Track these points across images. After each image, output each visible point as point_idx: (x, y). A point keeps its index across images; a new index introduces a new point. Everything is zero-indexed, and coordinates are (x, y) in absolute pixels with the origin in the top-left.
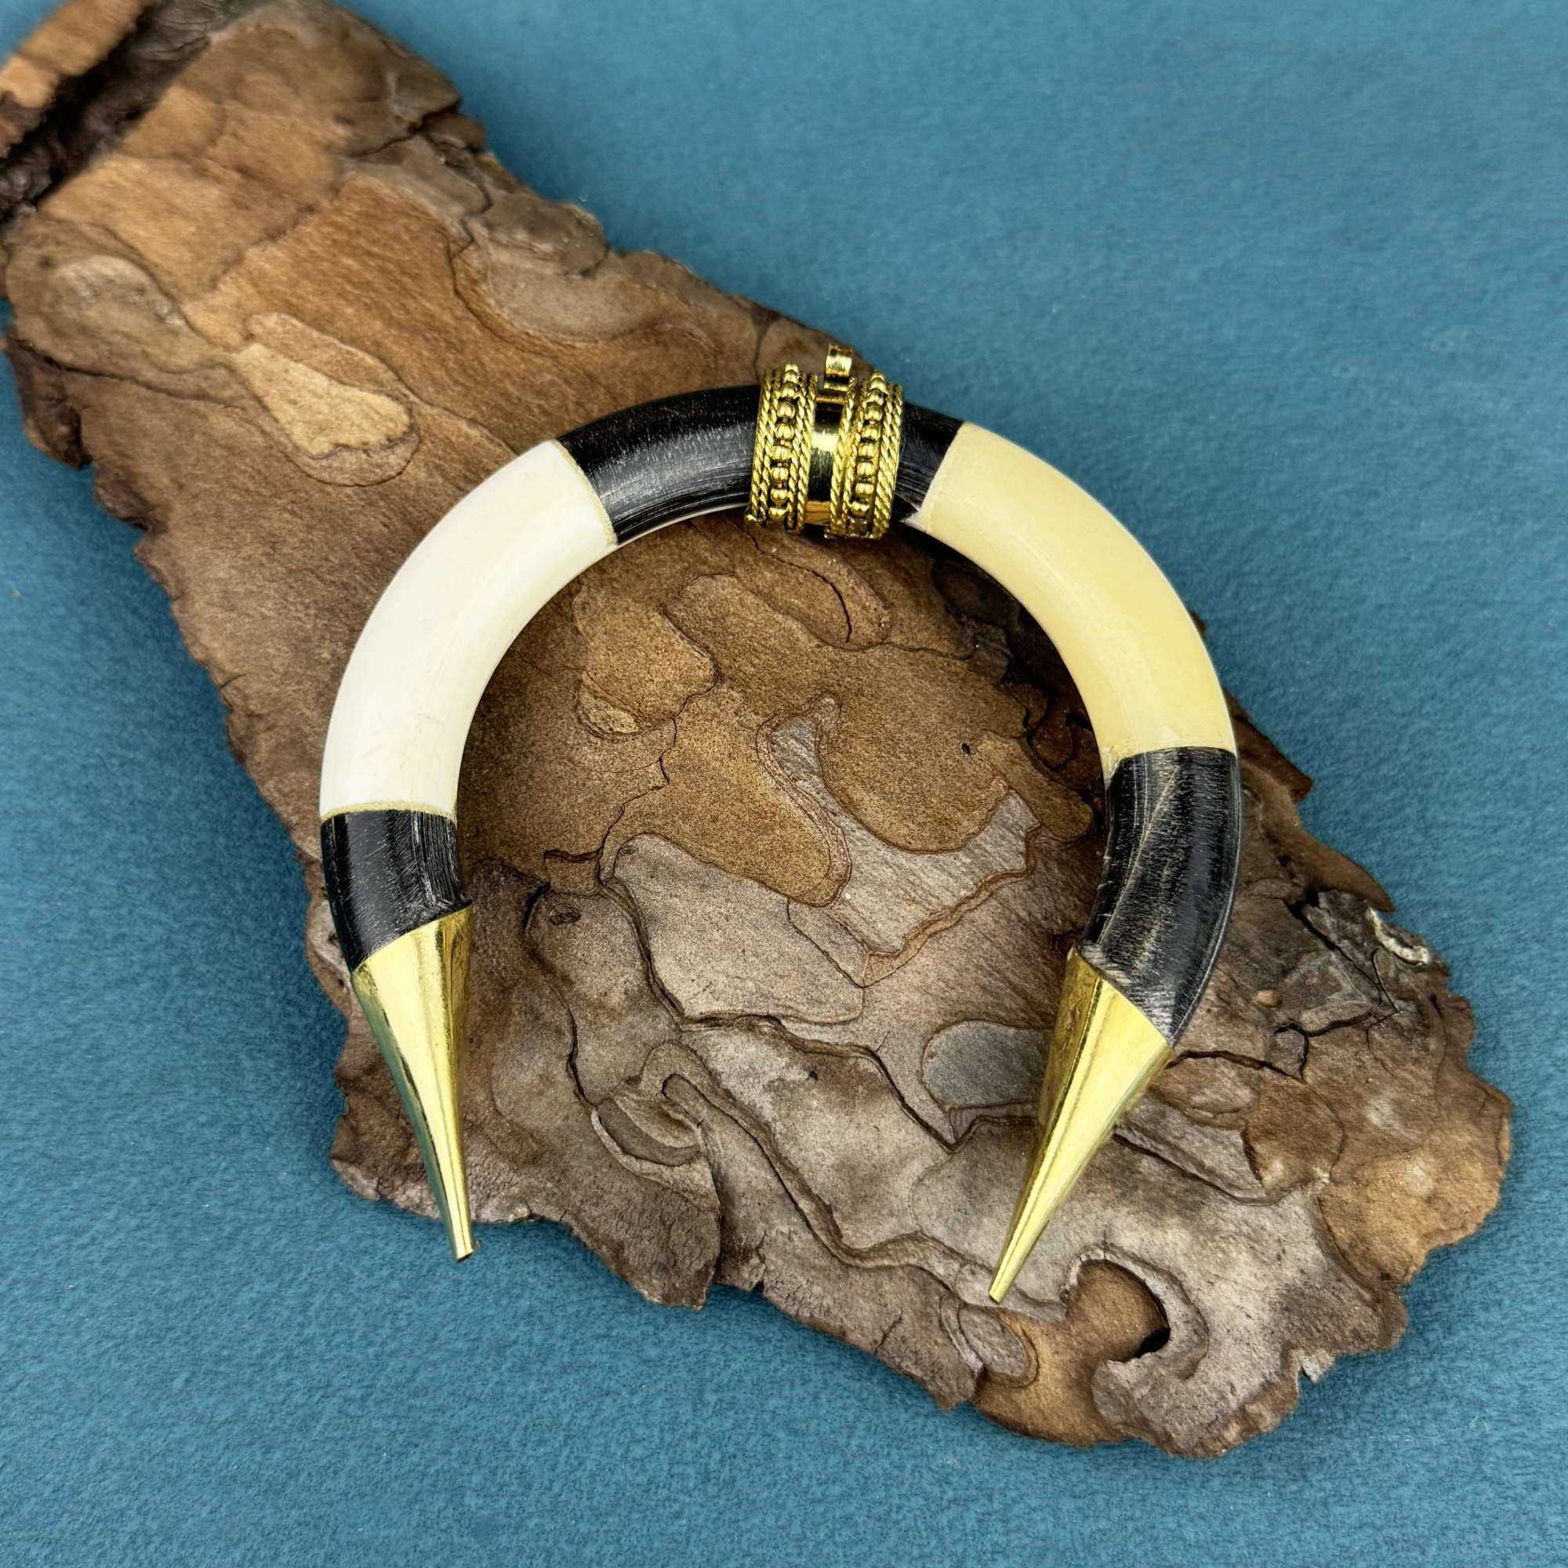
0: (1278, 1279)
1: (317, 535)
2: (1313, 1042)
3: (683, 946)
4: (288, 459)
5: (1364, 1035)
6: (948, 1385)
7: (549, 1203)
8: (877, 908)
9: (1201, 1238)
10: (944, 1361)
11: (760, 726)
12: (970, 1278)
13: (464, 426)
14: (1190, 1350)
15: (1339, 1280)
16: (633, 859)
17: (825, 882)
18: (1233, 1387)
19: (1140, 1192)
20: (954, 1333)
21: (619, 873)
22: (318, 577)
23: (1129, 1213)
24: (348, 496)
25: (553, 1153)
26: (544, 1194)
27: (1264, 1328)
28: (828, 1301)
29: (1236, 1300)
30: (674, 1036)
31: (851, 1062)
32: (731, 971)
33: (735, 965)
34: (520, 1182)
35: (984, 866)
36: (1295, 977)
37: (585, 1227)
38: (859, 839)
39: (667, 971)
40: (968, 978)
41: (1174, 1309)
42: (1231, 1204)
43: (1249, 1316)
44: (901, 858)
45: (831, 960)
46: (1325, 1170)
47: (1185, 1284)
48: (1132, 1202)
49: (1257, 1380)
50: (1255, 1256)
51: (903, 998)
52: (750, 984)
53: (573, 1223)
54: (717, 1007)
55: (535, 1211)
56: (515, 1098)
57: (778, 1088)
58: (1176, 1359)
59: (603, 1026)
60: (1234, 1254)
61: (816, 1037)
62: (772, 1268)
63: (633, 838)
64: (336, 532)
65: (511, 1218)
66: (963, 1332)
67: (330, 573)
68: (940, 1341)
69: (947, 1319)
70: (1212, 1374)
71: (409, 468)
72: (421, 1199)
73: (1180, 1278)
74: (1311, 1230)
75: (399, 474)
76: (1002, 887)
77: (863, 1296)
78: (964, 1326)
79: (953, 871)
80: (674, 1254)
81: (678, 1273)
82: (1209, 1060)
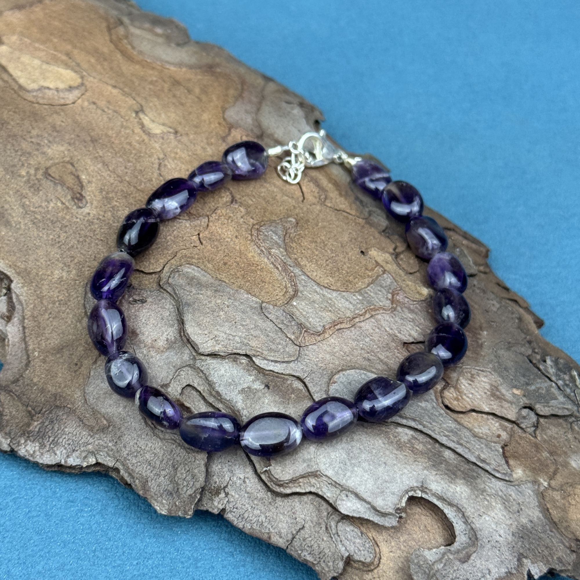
0: (518, 522)
1: (27, 123)
2: (542, 420)
3: (202, 318)
4: (15, 92)
5: (569, 426)
6: (327, 565)
7: (109, 455)
8: (310, 311)
9: (476, 492)
10: (327, 551)
11: (254, 225)
12: (345, 498)
13: (110, 88)
14: (467, 548)
15: (551, 531)
16: (179, 275)
17: (282, 298)
18: (490, 571)
19: (443, 466)
20: (334, 535)
21: (170, 280)
22: (24, 139)
23: (436, 474)
24: (45, 109)
25: (114, 427)
26: (106, 449)
27: (509, 544)
28: (262, 518)
29: (494, 526)
30: (191, 362)
31: (289, 382)
32: (228, 332)
33: (230, 328)
34: (94, 442)
35: (369, 302)
36: (533, 387)
37: (127, 469)
38: (302, 280)
39: (191, 329)
40: (356, 353)
41: (459, 526)
42: (493, 480)
43: (500, 536)
44: (325, 292)
45: (283, 332)
46: (545, 481)
47: (466, 514)
48: (438, 470)
49: (504, 570)
50: (505, 507)
51: (320, 356)
52: (237, 338)
53: (121, 467)
54: (217, 349)
55: (100, 461)
56: (97, 396)
57: (248, 392)
58: (458, 552)
59: (152, 357)
60: (494, 504)
61: (271, 368)
62: (232, 500)
63: (181, 266)
64: (36, 122)
65: (85, 464)
66: (339, 536)
67: (31, 138)
68: (325, 539)
69: (331, 527)
70: (478, 562)
71: (80, 101)
72: (34, 452)
73: (463, 510)
74: (537, 504)
75: (74, 103)
76: (378, 314)
77: (284, 514)
78: (340, 533)
79: (352, 301)
80: (177, 484)
81: (179, 497)
82: (485, 416)
